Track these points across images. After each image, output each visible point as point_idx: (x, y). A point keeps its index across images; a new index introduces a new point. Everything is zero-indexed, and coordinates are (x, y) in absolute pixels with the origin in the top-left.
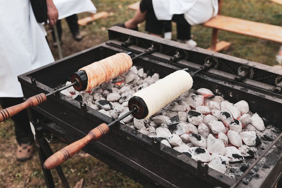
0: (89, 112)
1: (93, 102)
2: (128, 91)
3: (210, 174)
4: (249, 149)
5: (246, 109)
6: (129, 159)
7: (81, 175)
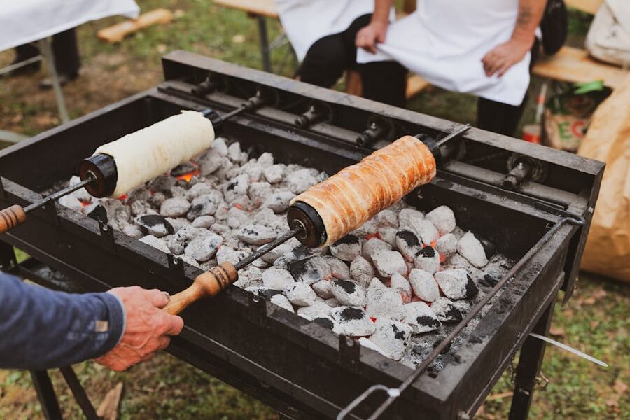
0: (120, 242)
1: (130, 219)
2: (206, 193)
3: (365, 359)
4: (450, 305)
5: (450, 222)
6: (206, 337)
7: (118, 376)
